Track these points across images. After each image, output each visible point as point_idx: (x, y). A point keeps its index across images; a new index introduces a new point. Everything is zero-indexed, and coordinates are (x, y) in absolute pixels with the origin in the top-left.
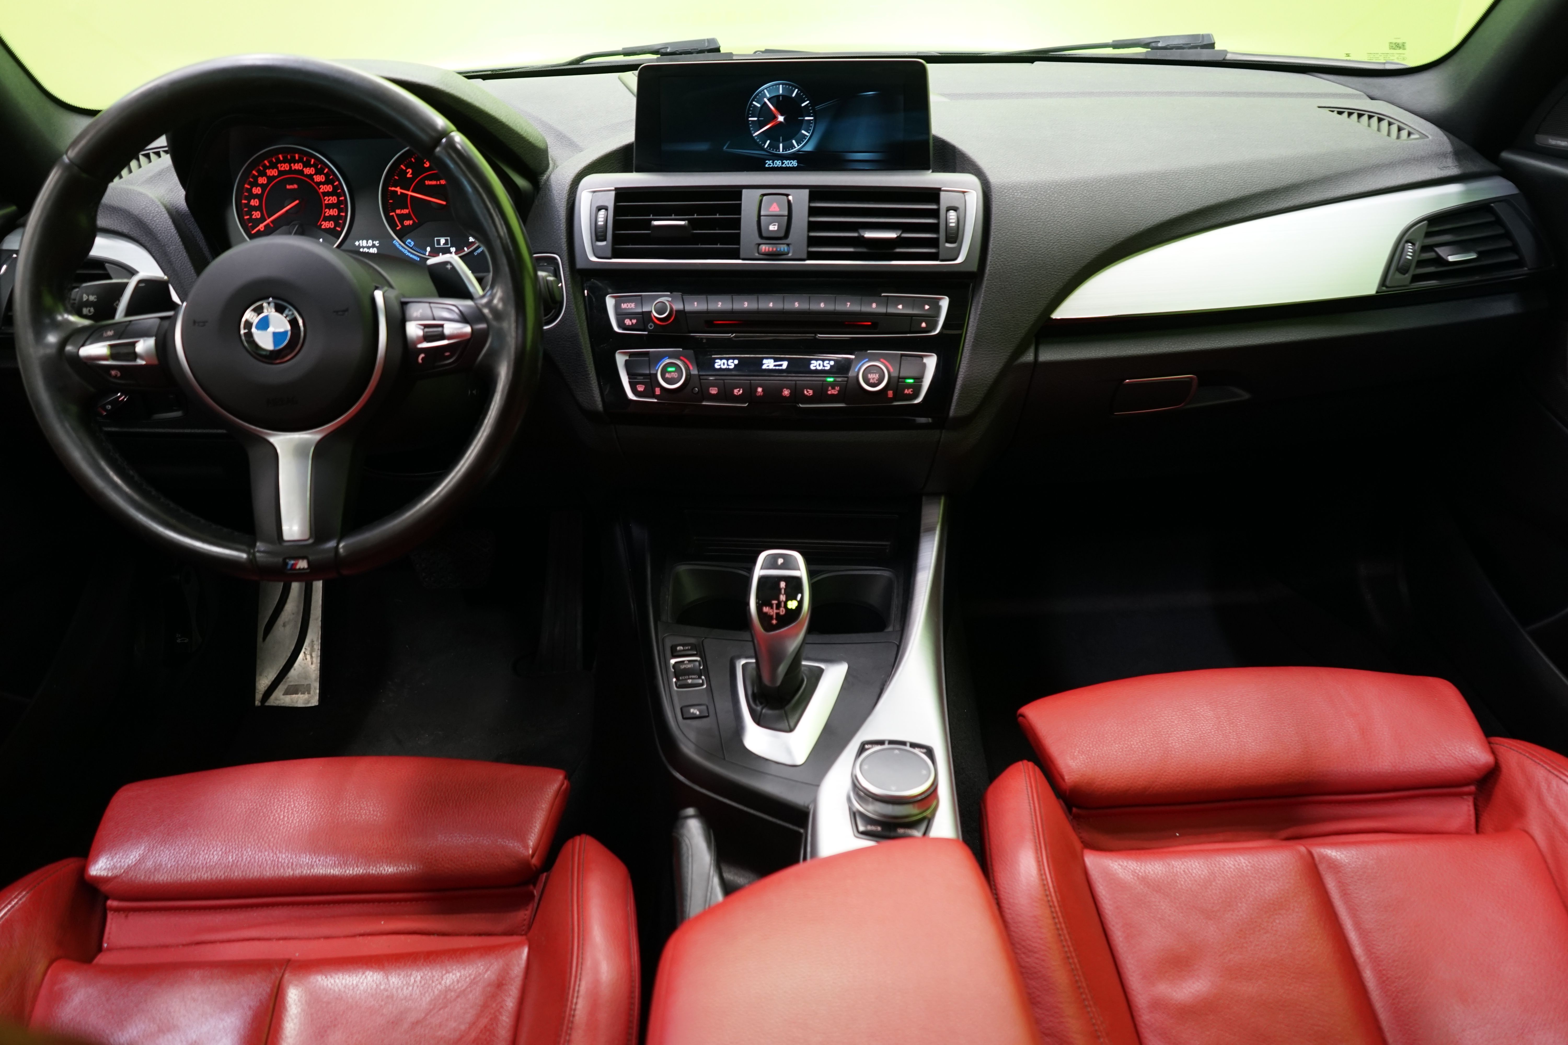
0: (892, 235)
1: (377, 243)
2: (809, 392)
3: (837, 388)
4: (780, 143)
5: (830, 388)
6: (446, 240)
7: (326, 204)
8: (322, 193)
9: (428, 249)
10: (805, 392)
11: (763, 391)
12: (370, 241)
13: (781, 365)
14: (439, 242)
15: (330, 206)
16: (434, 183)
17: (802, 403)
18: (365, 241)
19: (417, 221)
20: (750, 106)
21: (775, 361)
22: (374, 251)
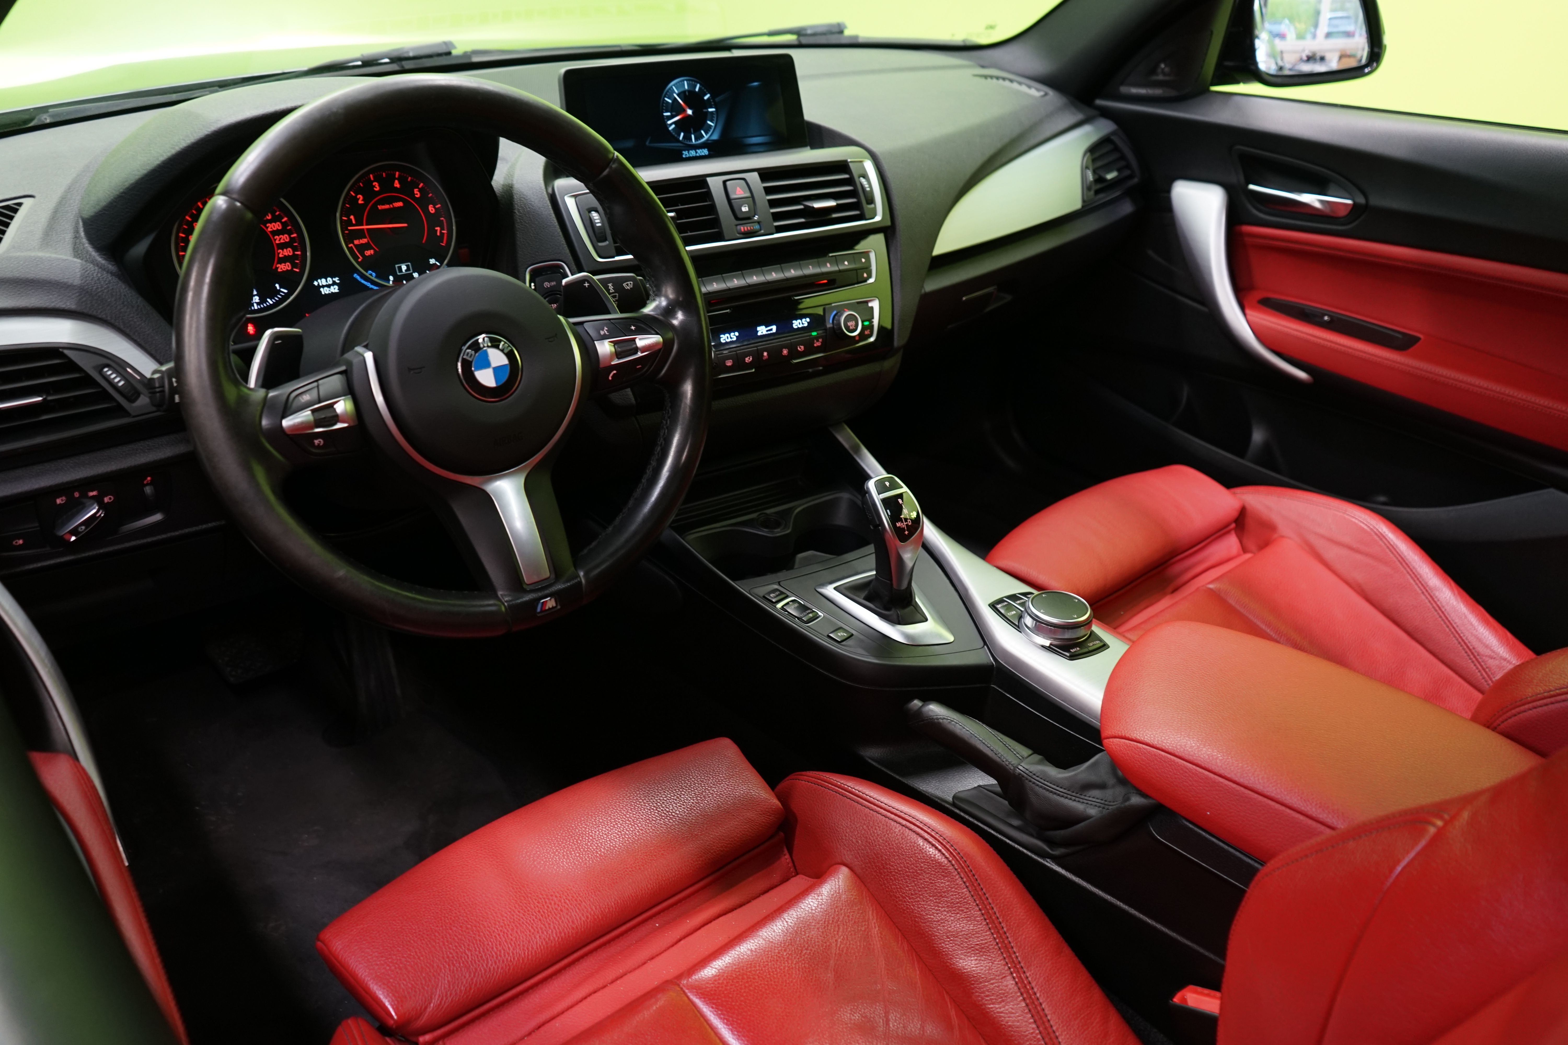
0: (831, 203)
1: (336, 280)
2: (801, 348)
3: (820, 340)
4: (691, 134)
5: (815, 341)
6: (408, 266)
7: (277, 244)
8: (270, 232)
9: (391, 278)
10: (799, 349)
11: (768, 355)
12: (329, 279)
13: (771, 330)
14: (400, 269)
15: (283, 246)
16: (387, 206)
17: (795, 359)
18: (323, 280)
19: (377, 250)
20: (663, 103)
21: (766, 327)
22: (335, 289)
